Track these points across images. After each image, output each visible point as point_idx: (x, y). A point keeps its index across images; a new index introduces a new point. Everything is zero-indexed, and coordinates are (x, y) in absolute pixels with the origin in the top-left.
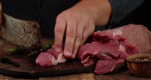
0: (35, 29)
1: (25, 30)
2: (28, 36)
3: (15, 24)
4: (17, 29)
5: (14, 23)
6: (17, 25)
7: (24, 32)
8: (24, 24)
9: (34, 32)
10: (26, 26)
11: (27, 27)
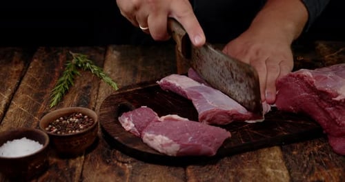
0: (250, 79)
1: (232, 74)
2: (237, 86)
3: (216, 59)
4: (218, 68)
5: (214, 58)
6: (219, 61)
7: (230, 76)
8: (231, 65)
9: (249, 83)
10: (234, 68)
11: (236, 70)
